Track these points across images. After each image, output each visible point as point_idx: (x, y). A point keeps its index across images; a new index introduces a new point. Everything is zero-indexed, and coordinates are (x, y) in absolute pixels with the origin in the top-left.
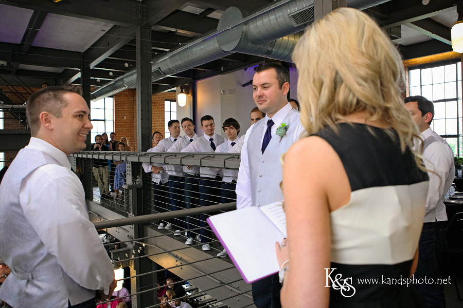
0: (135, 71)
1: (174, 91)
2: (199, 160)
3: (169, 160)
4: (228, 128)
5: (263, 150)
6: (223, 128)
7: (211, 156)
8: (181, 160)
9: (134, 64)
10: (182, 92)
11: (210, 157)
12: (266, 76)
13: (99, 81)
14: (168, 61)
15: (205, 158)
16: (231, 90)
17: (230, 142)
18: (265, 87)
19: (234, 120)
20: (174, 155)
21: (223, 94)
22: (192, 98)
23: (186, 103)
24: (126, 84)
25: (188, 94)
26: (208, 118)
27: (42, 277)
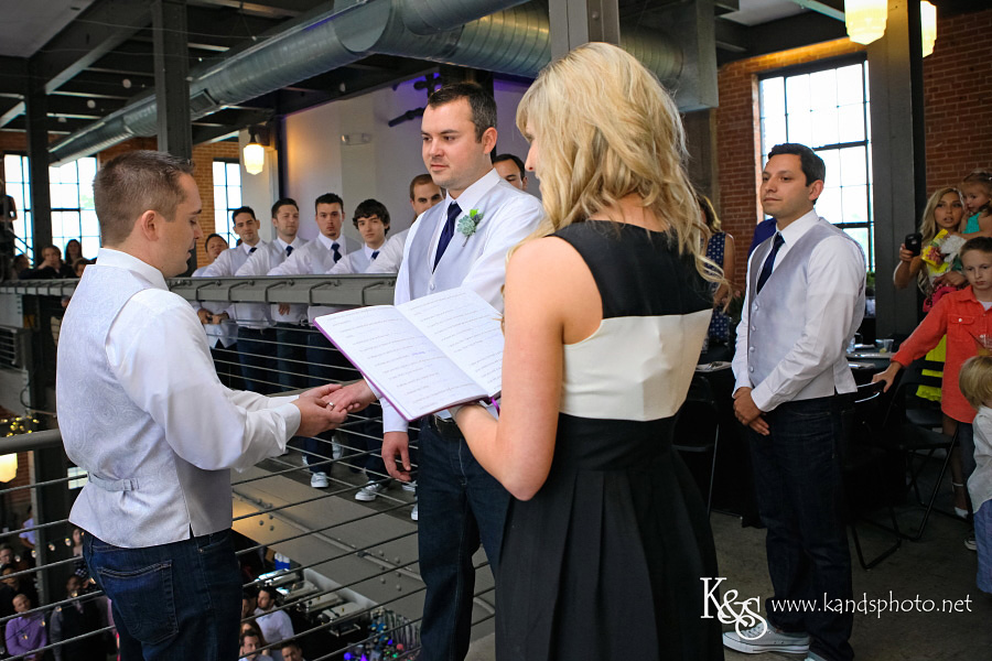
0: (153, 97)
1: (235, 139)
3: (238, 294)
4: (367, 221)
6: (355, 220)
7: (332, 281)
8: (266, 293)
9: (150, 82)
10: (253, 141)
11: (330, 284)
12: (449, 115)
13: (65, 121)
14: (226, 75)
15: (321, 285)
16: (363, 135)
17: (369, 251)
18: (447, 138)
19: (379, 205)
20: (250, 282)
21: (347, 144)
22: (276, 153)
23: (264, 166)
24: (129, 127)
25: (268, 145)
26: (329, 198)
27: (148, 487)
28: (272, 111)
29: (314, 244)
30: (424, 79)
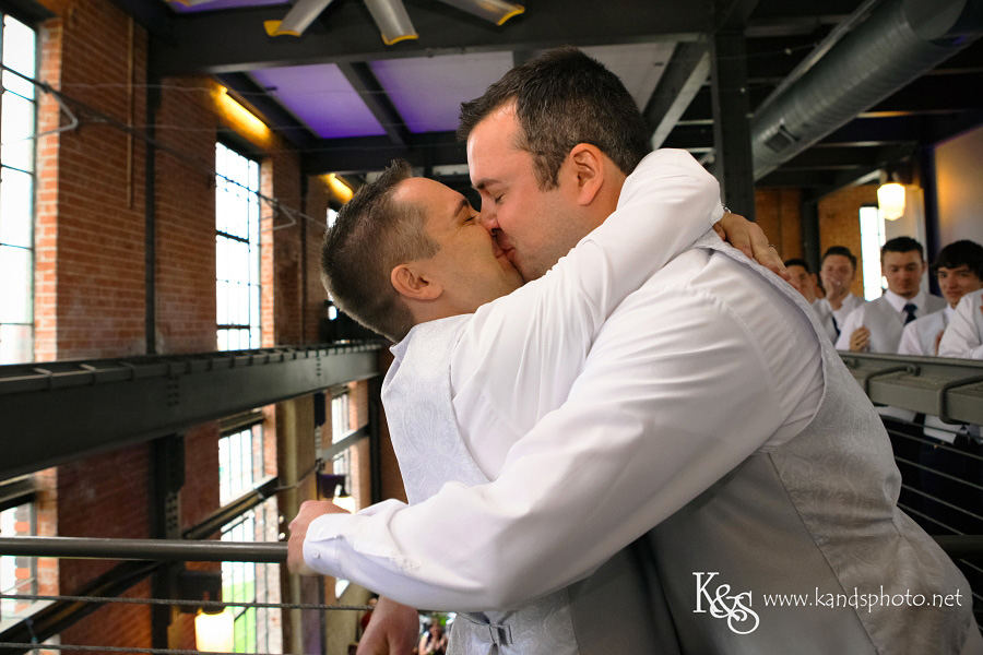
4: (949, 273)
10: (890, 180)
22: (920, 193)
23: (906, 210)
25: (911, 183)
28: (914, 143)
29: (876, 304)
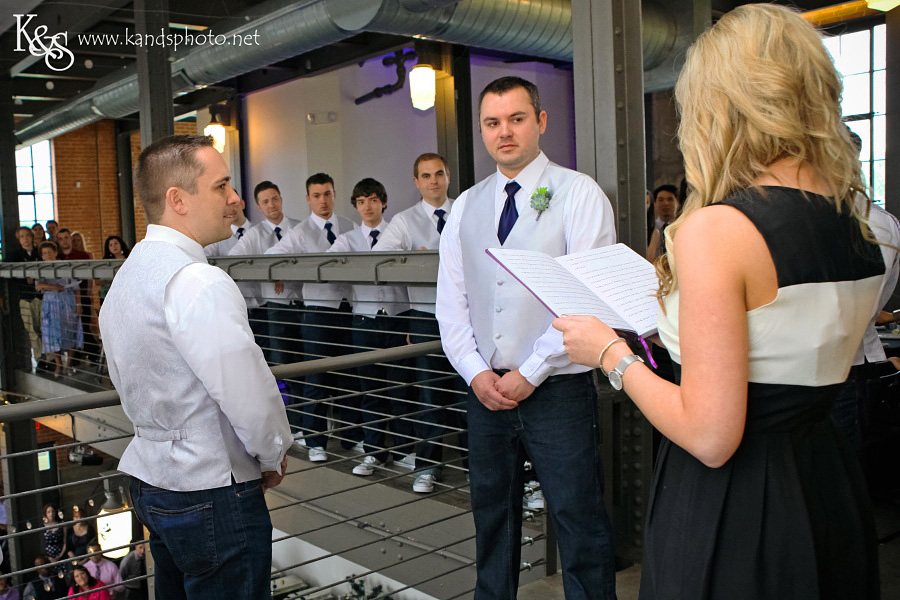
1: (192, 120)
2: (316, 269)
4: (366, 200)
5: (503, 235)
6: (354, 200)
7: (338, 259)
8: (270, 271)
10: (214, 121)
11: (337, 261)
14: (205, 55)
15: (327, 263)
16: (330, 114)
17: (366, 230)
18: (519, 120)
19: (378, 184)
20: (249, 261)
21: (313, 123)
22: (237, 133)
23: (225, 147)
24: (98, 108)
25: (229, 125)
26: (321, 178)
27: (195, 437)
28: (233, 89)
29: (307, 224)
30: (393, 55)
